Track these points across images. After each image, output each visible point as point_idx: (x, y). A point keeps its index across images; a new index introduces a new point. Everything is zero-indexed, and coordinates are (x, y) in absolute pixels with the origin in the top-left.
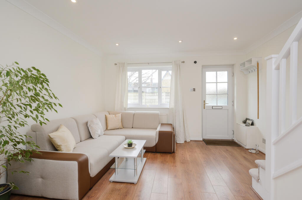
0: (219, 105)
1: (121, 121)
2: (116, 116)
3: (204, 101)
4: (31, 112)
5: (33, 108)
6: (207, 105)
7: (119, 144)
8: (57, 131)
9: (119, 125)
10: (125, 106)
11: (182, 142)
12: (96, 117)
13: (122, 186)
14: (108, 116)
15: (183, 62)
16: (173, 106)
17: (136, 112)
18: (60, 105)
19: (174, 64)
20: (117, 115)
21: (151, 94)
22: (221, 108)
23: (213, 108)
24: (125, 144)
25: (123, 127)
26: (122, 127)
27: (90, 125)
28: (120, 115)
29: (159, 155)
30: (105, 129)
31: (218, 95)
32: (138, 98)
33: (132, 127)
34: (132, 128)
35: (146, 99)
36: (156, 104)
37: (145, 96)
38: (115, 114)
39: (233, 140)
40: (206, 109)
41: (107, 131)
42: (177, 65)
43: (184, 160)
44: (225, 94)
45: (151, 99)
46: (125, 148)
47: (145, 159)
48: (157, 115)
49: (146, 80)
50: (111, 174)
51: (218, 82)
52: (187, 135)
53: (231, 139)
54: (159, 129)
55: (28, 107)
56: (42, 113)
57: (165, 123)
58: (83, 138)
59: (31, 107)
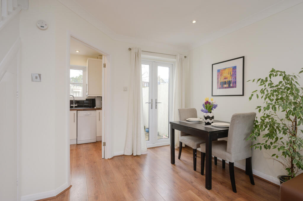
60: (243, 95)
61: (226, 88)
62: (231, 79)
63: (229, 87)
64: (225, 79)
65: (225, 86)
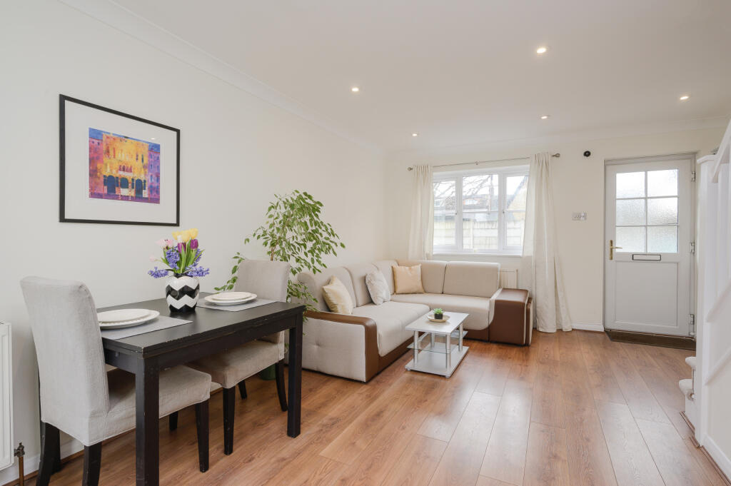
0: (649, 251)
1: (420, 279)
2: (410, 269)
3: (611, 242)
4: (306, 254)
5: (308, 249)
6: (617, 250)
7: (419, 317)
8: (329, 284)
9: (417, 284)
10: (427, 251)
11: (551, 328)
12: (378, 269)
13: (425, 377)
14: (397, 268)
15: (557, 156)
16: (530, 251)
17: (451, 262)
18: (342, 245)
19: (534, 160)
20: (413, 267)
21: (486, 226)
22: (658, 258)
23: (635, 257)
24: (430, 316)
25: (425, 291)
26: (422, 291)
27: (369, 282)
28: (418, 267)
29: (495, 346)
30: (392, 292)
31: (648, 227)
32: (454, 235)
33: (440, 292)
34: (443, 293)
35: (474, 237)
36: (494, 247)
37: (472, 230)
38: (410, 265)
39: (692, 338)
40: (616, 261)
41: (395, 295)
42: (541, 164)
43: (547, 358)
44: (669, 225)
45: (486, 237)
46: (431, 321)
47: (466, 349)
48: (494, 270)
49: (477, 189)
50: (406, 361)
51: (648, 196)
52: (563, 316)
53: (686, 334)
54: (497, 296)
55: (303, 247)
56: (317, 256)
57: (512, 288)
58: (360, 303)
59: (305, 247)
60: (177, 224)
61: (125, 198)
62: (145, 175)
63: (138, 197)
64: (124, 170)
65: (124, 192)
